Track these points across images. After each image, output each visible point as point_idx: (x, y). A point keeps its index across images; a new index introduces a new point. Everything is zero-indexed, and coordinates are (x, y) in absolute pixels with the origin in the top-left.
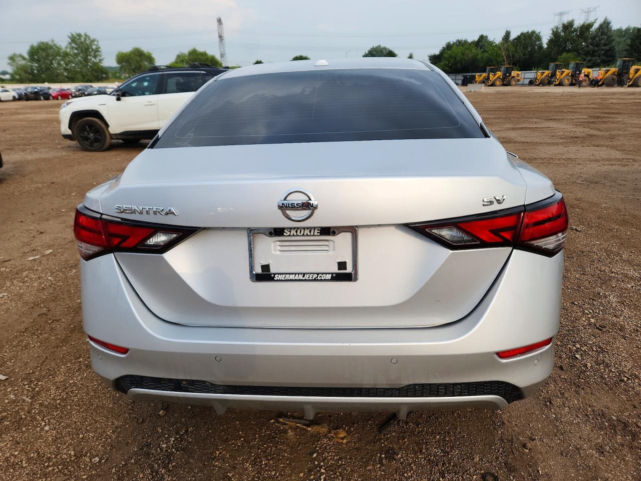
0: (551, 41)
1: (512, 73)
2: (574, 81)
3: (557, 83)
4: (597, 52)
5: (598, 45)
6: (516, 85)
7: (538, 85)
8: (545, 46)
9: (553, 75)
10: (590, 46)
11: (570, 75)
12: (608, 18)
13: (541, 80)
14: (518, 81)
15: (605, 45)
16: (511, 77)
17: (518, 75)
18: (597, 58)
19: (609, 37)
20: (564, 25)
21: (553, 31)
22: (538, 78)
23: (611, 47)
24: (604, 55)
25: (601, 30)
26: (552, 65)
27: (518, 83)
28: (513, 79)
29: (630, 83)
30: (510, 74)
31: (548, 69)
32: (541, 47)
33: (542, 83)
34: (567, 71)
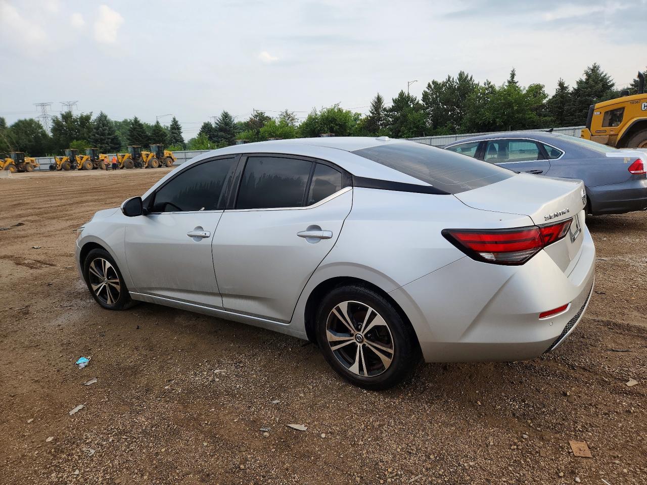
0: (54, 130)
1: (25, 159)
2: (95, 165)
3: (80, 167)
4: (104, 140)
5: (103, 134)
6: (34, 171)
7: (61, 170)
8: (51, 134)
9: (73, 160)
10: (97, 135)
11: (89, 159)
12: (103, 112)
13: (62, 165)
14: (35, 166)
15: (109, 134)
16: (25, 163)
17: (32, 161)
18: (107, 145)
19: (110, 128)
20: (62, 115)
21: (54, 120)
22: (58, 163)
23: (115, 137)
24: (111, 143)
25: (101, 122)
26: (67, 151)
27: (35, 169)
28: (29, 165)
29: (146, 166)
30: (23, 161)
31: (65, 155)
32: (44, 134)
33: (64, 168)
34: (85, 157)
